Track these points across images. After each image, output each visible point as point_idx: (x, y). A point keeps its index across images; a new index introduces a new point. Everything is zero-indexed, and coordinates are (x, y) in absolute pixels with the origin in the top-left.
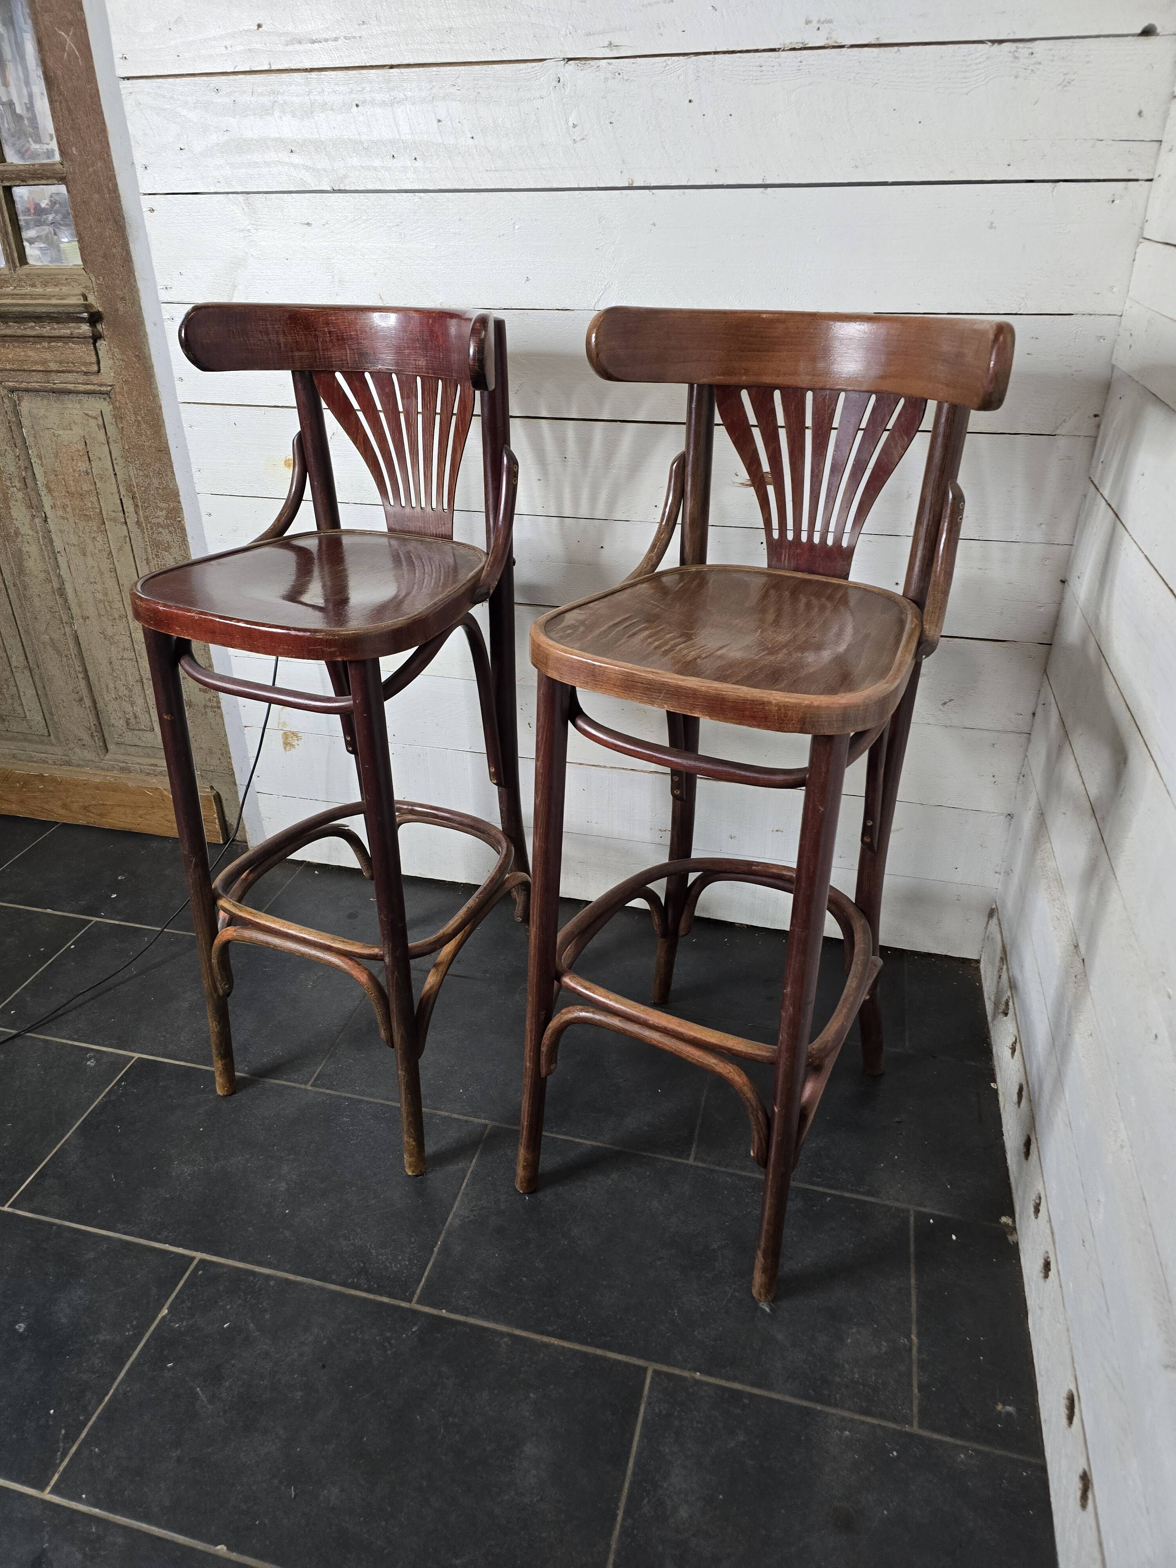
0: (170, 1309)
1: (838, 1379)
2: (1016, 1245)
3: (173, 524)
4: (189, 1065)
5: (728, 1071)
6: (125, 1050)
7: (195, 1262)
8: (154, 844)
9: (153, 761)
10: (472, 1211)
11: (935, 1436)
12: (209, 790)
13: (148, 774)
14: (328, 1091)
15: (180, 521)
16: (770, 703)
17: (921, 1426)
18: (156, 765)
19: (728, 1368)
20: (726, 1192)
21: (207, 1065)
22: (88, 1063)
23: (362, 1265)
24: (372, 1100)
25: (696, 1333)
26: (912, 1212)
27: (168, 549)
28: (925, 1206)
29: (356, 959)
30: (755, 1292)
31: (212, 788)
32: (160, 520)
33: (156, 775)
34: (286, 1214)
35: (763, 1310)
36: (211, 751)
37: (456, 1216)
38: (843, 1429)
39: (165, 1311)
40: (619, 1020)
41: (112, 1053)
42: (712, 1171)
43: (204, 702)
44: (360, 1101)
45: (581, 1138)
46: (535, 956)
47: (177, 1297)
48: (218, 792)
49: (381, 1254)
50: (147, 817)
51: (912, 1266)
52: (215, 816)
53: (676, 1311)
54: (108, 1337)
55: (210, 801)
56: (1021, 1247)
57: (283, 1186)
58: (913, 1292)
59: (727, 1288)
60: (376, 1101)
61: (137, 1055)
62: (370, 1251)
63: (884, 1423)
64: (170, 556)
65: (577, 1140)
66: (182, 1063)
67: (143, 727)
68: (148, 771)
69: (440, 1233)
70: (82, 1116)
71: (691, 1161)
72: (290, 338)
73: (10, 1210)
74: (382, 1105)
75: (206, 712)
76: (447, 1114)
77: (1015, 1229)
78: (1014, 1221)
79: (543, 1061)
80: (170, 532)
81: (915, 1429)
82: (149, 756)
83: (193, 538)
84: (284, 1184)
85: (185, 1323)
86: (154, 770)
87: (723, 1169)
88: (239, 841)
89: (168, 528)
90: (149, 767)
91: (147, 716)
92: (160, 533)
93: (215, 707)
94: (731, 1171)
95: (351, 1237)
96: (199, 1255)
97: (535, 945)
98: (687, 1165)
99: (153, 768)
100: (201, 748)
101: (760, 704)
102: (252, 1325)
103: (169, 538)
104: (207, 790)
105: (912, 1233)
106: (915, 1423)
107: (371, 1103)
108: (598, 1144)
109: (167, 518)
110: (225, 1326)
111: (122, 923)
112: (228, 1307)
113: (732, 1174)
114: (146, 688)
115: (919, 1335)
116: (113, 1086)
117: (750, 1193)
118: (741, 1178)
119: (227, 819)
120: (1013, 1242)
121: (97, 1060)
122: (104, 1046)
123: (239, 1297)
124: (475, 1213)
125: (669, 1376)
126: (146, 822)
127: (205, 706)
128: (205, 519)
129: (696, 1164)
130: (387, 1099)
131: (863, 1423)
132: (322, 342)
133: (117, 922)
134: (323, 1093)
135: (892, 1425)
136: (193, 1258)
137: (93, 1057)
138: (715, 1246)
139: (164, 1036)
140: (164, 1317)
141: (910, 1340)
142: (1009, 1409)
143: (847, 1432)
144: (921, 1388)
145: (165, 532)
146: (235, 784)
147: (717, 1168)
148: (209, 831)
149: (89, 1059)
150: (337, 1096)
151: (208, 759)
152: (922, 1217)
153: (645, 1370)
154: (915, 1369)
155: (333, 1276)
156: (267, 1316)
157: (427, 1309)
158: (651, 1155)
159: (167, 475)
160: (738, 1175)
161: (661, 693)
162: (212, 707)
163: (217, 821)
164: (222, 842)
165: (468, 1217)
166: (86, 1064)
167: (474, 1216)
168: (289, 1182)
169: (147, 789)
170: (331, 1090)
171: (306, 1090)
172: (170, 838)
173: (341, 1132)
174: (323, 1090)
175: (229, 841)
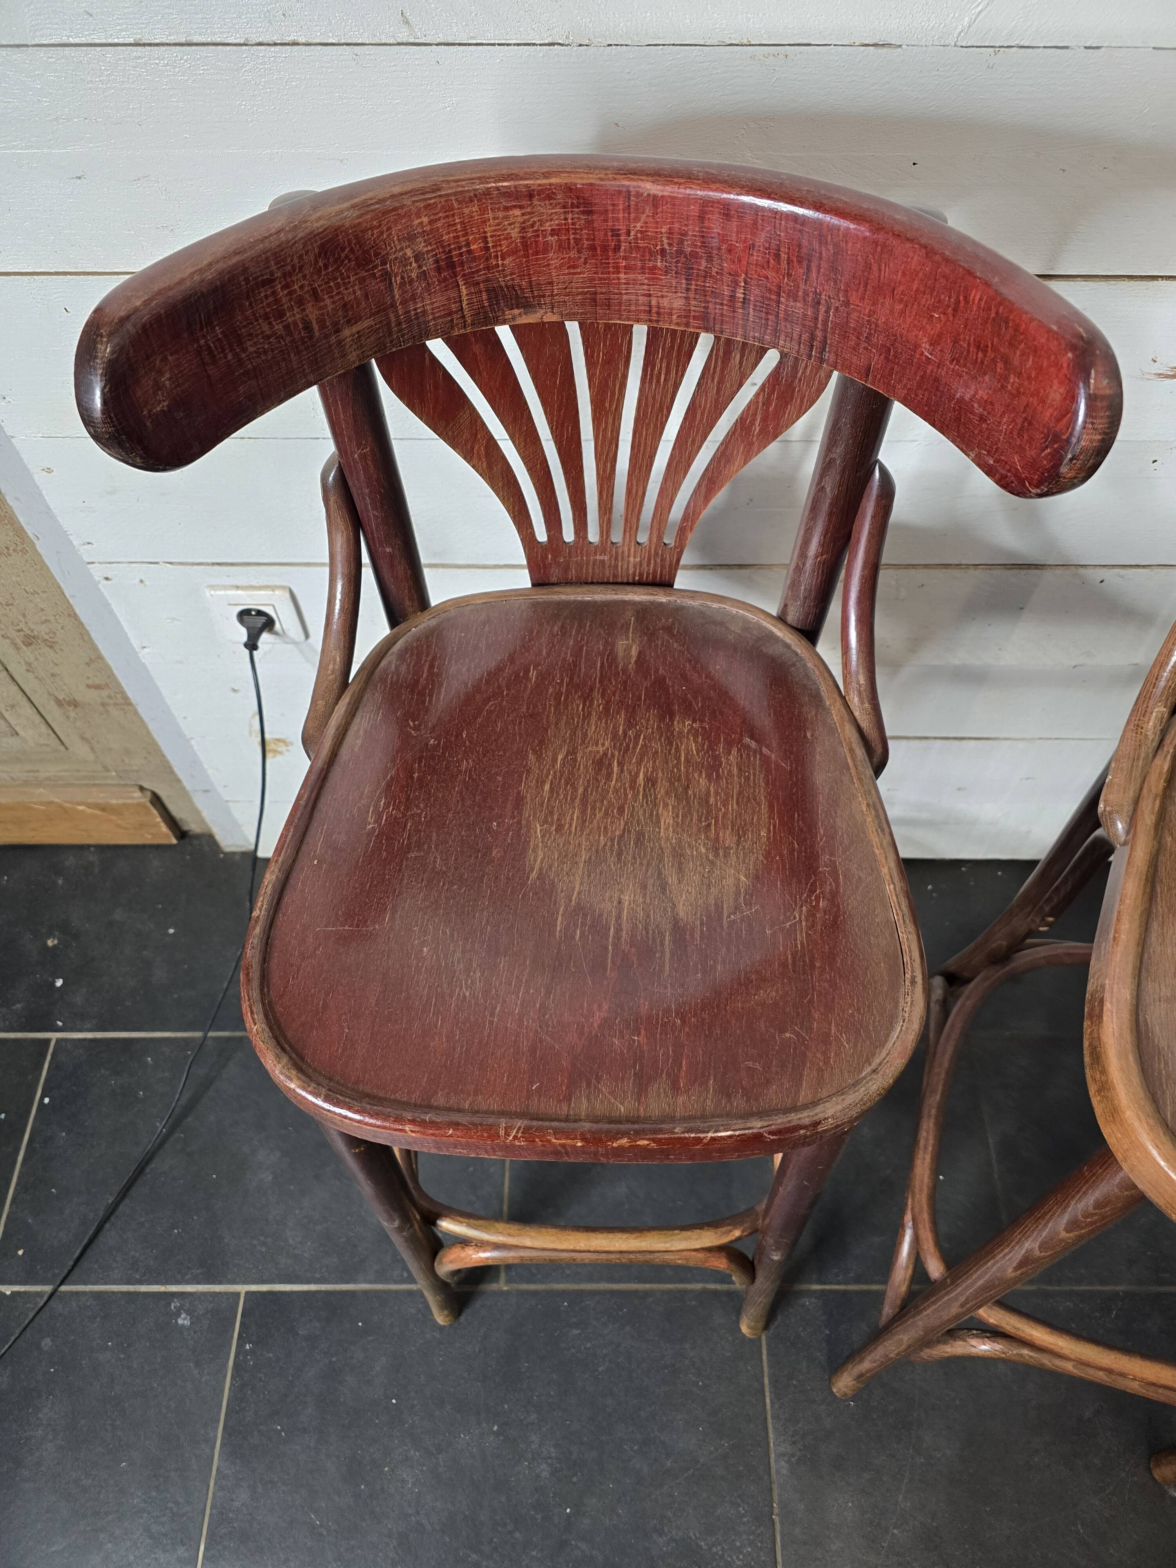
4: (323, 1288)
6: (220, 1283)
10: (794, 1442)
12: (137, 790)
14: (533, 1287)
18: (37, 771)
22: (180, 1321)
31: (142, 789)
34: (569, 1516)
36: (128, 751)
37: (780, 1456)
41: (203, 1294)
43: (99, 700)
44: (581, 1293)
48: (152, 792)
50: (46, 829)
52: (158, 821)
55: (145, 807)
57: (544, 1470)
61: (242, 1289)
62: (697, 1543)
66: (313, 1287)
69: (770, 1491)
72: (328, 302)
74: (612, 1293)
75: (107, 711)
76: (699, 1286)
84: (544, 1466)
88: (198, 834)
95: (666, 1529)
99: (32, 775)
100: (110, 749)
104: (135, 795)
111: (99, 1035)
116: (236, 1356)
119: (173, 815)
121: (189, 1312)
124: (799, 1445)
127: (103, 705)
128: (40, 477)
132: (403, 284)
133: (89, 1035)
134: (526, 1291)
137: (182, 1306)
139: (264, 1244)
148: (153, 834)
149: (178, 1314)
150: (547, 1292)
151: (127, 761)
163: (162, 822)
164: (174, 839)
165: (794, 1456)
166: (176, 1322)
167: (800, 1450)
168: (549, 1461)
169: (35, 803)
170: (534, 1282)
171: (502, 1293)
172: (89, 846)
173: (579, 1355)
174: (525, 1287)
175: (182, 834)
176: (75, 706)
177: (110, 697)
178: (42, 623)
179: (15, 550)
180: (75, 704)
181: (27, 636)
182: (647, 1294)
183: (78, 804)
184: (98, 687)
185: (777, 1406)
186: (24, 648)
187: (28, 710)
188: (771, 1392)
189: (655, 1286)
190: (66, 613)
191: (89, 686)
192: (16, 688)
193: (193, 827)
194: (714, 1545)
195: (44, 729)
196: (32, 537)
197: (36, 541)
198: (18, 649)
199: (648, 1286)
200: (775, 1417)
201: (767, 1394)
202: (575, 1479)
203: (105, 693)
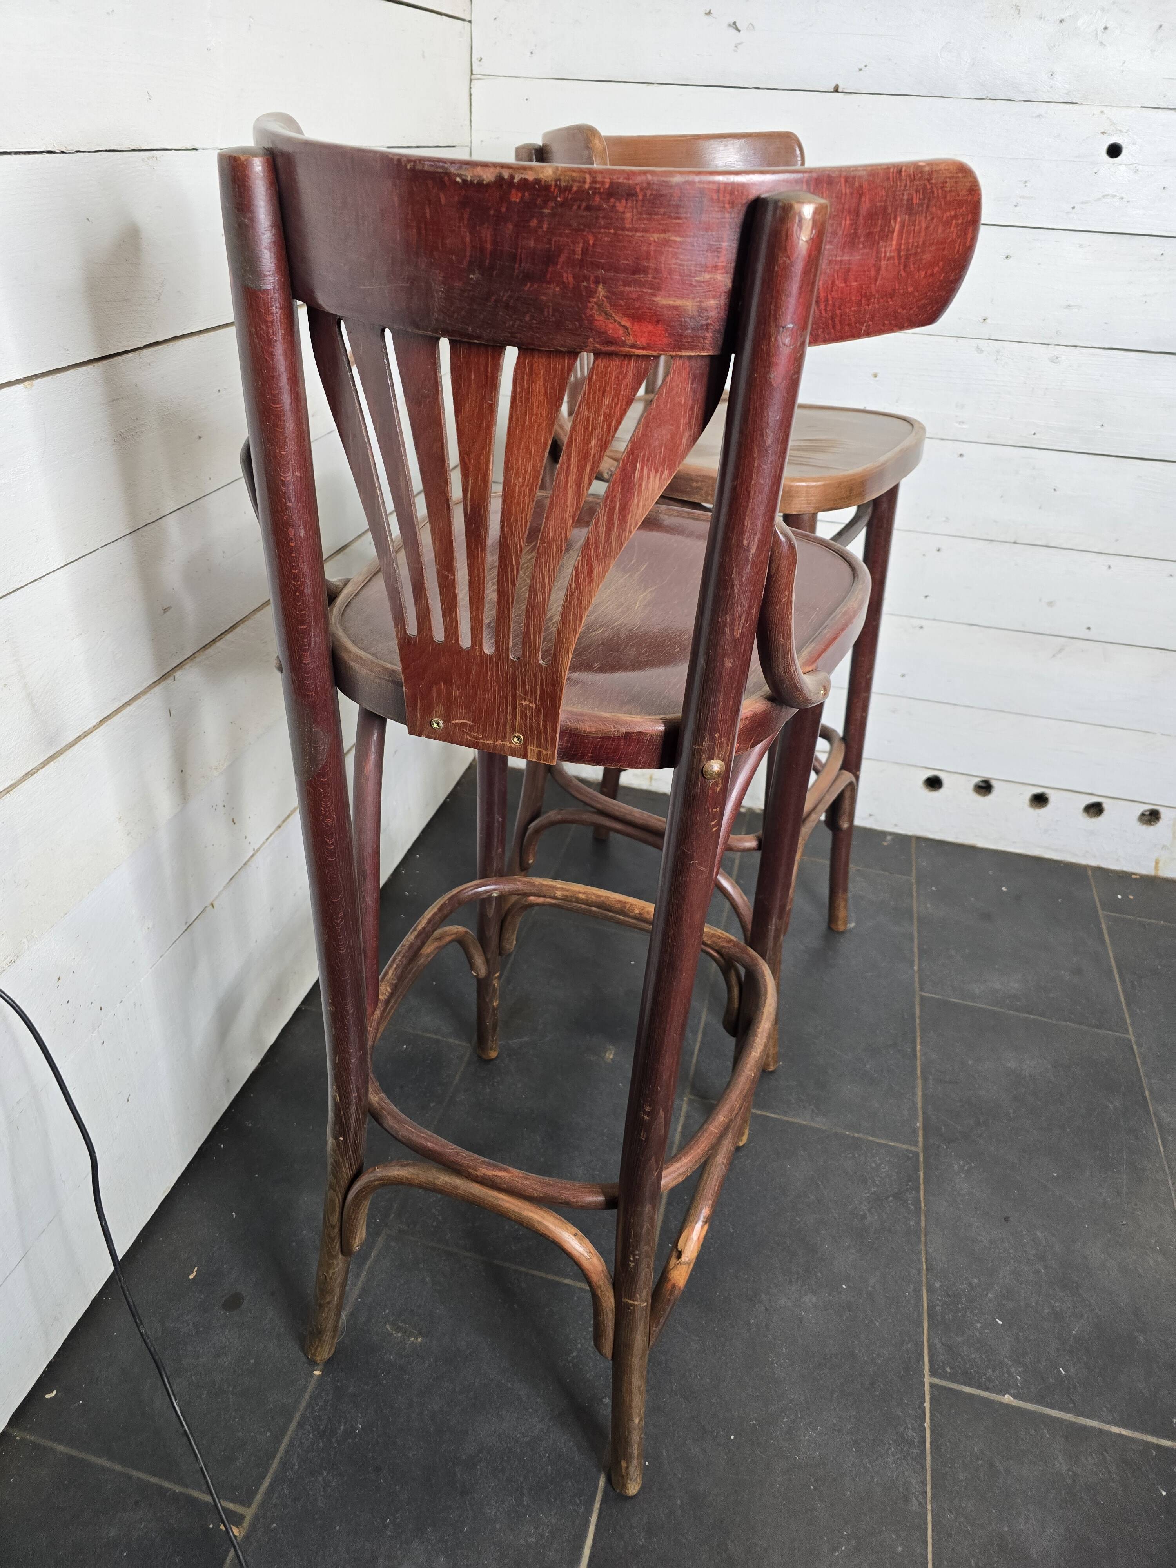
0: (1003, 1392)
7: (937, 1381)
10: (804, 1107)
19: (903, 952)
23: (891, 1198)
34: (848, 1287)
37: (813, 1120)
38: (927, 907)
39: (1007, 1399)
47: (987, 1389)
54: (1061, 1458)
57: (809, 1299)
62: (872, 1194)
63: (915, 890)
81: (913, 879)
84: (806, 1299)
85: (1013, 1369)
95: (861, 1213)
96: (927, 1380)
102: (990, 1295)
106: (908, 877)
110: (1001, 1323)
112: (979, 1325)
123: (964, 1316)
125: (921, 984)
131: (918, 898)
135: (915, 887)
136: (932, 1385)
140: (1015, 1397)
153: (921, 995)
155: (911, 1223)
156: (975, 1281)
157: (921, 1139)
165: (813, 1111)
167: (810, 1105)
168: (803, 1292)
173: (716, 1245)
185: (777, 1111)
188: (767, 1112)
194: (874, 1182)
200: (785, 1114)
201: (768, 1114)
202: (819, 1275)
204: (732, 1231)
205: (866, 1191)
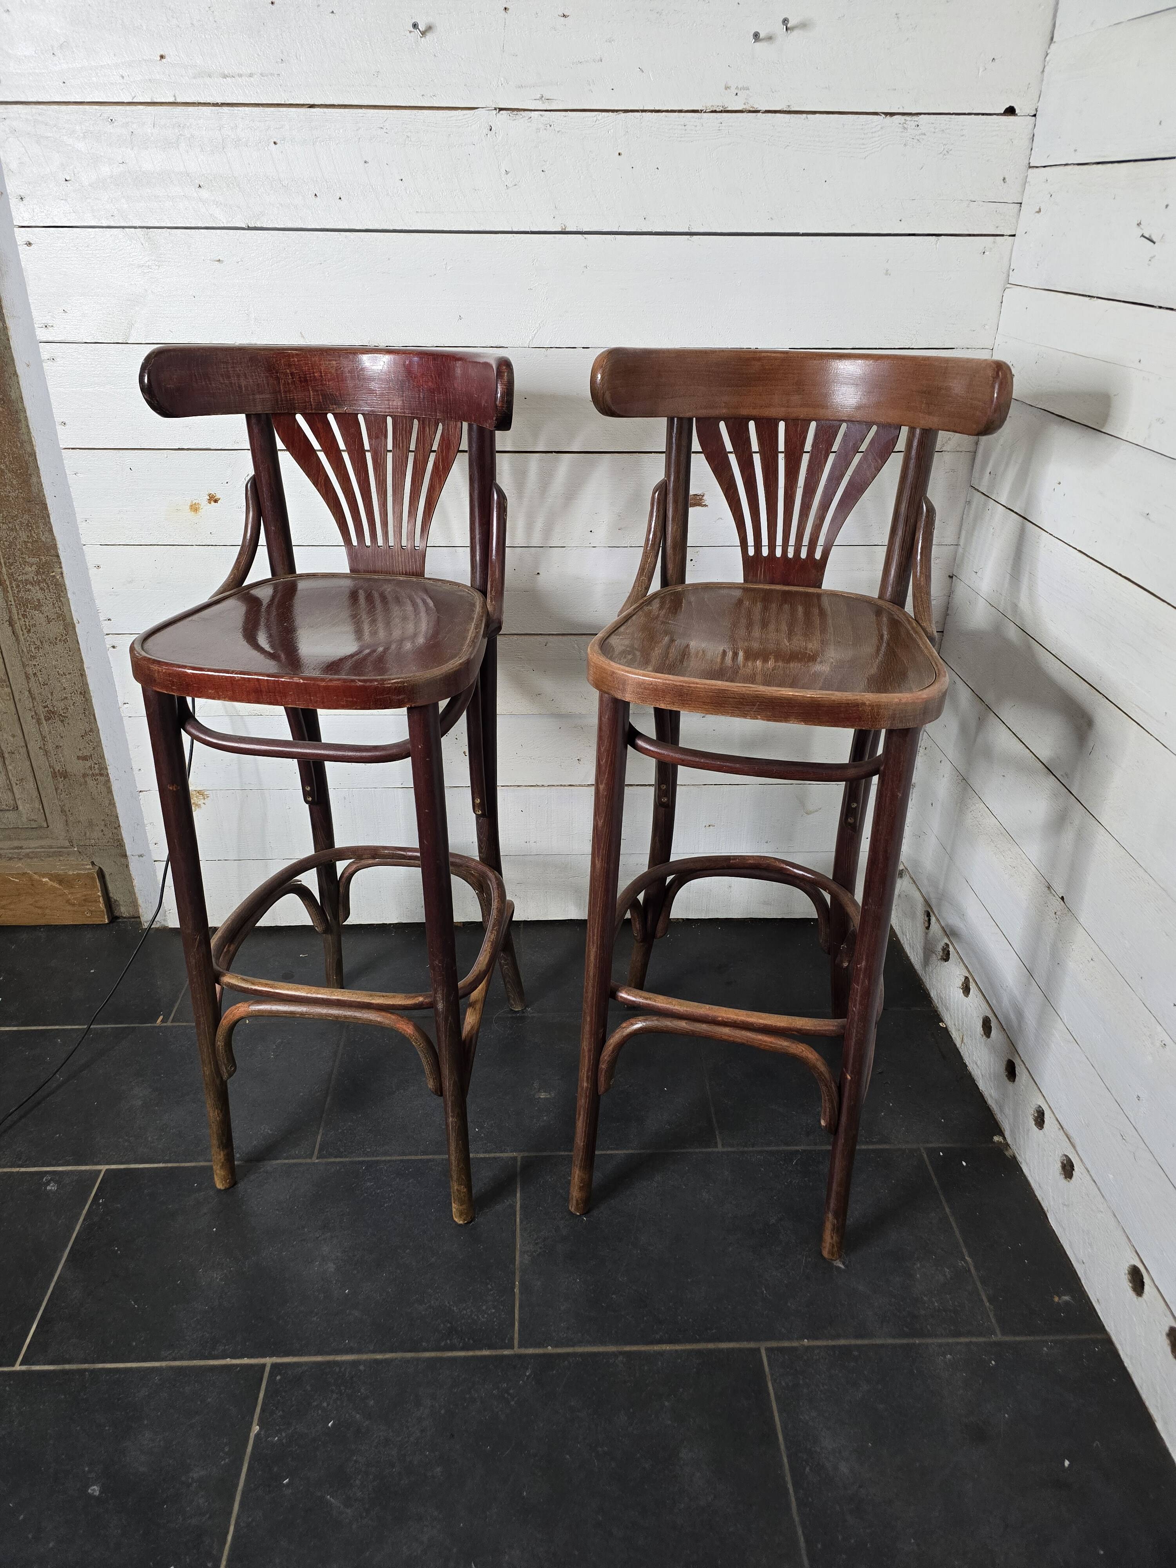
0: (261, 1423)
1: (923, 1312)
2: (1014, 1157)
3: (45, 580)
4: (170, 1165)
5: (801, 1050)
6: (86, 1164)
7: (268, 1369)
8: (24, 936)
9: (16, 843)
10: (537, 1244)
11: (1018, 1339)
12: (91, 867)
13: (11, 859)
14: (338, 1160)
15: (54, 576)
16: (864, 704)
17: (1004, 1333)
18: (21, 848)
19: (829, 1328)
20: (763, 1169)
21: (191, 1161)
22: (49, 1188)
23: (449, 1325)
24: (389, 1158)
25: (789, 1304)
26: (923, 1151)
27: (38, 607)
28: (931, 1142)
29: (397, 1012)
30: (825, 1253)
31: (93, 863)
32: (29, 577)
33: (21, 859)
34: (348, 1295)
35: (838, 1268)
36: (91, 824)
37: (523, 1253)
38: (944, 1354)
39: (256, 1429)
40: (686, 1023)
41: (71, 1171)
42: (743, 1153)
43: (83, 771)
44: (377, 1162)
45: (611, 1149)
46: (594, 976)
47: (263, 1410)
48: (100, 868)
49: (464, 1309)
50: (12, 907)
51: (942, 1197)
52: (99, 894)
53: (764, 1289)
54: (203, 1473)
55: (93, 878)
56: (1019, 1158)
57: (331, 1267)
58: (952, 1219)
59: (799, 1257)
60: (394, 1158)
61: (104, 1168)
62: (450, 1309)
63: (974, 1339)
64: (40, 615)
65: (609, 1152)
66: (161, 1165)
67: (4, 807)
68: (10, 856)
69: (514, 1273)
70: (67, 1246)
71: (720, 1149)
73: (24, 1368)
74: (402, 1161)
75: (86, 782)
77: (1008, 1145)
78: (1004, 1138)
79: (602, 1079)
80: (42, 589)
81: (998, 1337)
82: (10, 839)
83: (74, 593)
84: (331, 1264)
85: (284, 1434)
86: (19, 854)
87: (751, 1149)
88: (125, 918)
89: (39, 585)
90: (11, 851)
91: (10, 794)
92: (29, 590)
93: (97, 775)
94: (759, 1149)
95: (425, 1300)
96: (268, 1361)
97: (595, 965)
98: (718, 1152)
99: (16, 851)
100: (79, 822)
101: (854, 706)
102: (358, 1416)
103: (40, 595)
104: (88, 867)
105: (930, 1168)
106: (998, 1332)
107: (389, 1161)
108: (631, 1151)
109: (37, 573)
110: (330, 1425)
112: (325, 1404)
113: (761, 1152)
114: (7, 764)
115: (970, 1256)
116: (91, 1206)
117: (784, 1165)
118: (771, 1153)
119: (111, 895)
120: (1010, 1156)
121: (57, 1183)
122: (59, 1165)
123: (332, 1392)
124: (540, 1245)
125: (781, 1350)
126: (10, 913)
127: (85, 775)
128: (92, 572)
129: (725, 1150)
130: (404, 1154)
131: (958, 1343)
133: (15, 1029)
134: (334, 1162)
135: (981, 1339)
136: (264, 1366)
137: (51, 1180)
138: (773, 1221)
139: (127, 1141)
140: (257, 1436)
141: (966, 1262)
142: (1066, 1298)
143: (949, 1356)
144: (990, 1300)
145: (35, 589)
146: (126, 856)
147: (746, 1149)
148: (91, 912)
149: (48, 1183)
150: (350, 1162)
151: (88, 834)
152: (932, 1152)
153: (758, 1350)
154: (979, 1284)
155: (424, 1344)
156: (372, 1403)
157: (531, 1351)
158: (682, 1151)
159: (38, 527)
160: (767, 1152)
161: (754, 705)
162: (93, 775)
163: (101, 899)
164: (107, 921)
165: (535, 1251)
166: (46, 1189)
167: (541, 1248)
168: (336, 1261)
169: (12, 875)
170: (341, 1157)
171: (314, 1163)
172: (40, 926)
173: (370, 1197)
174: (333, 1160)
175: (114, 919)
176: (65, 778)
177: (90, 768)
178: (62, 700)
179: (60, 640)
180: (65, 775)
181: (50, 712)
182: (429, 1161)
183: (44, 876)
184: (85, 758)
185: (524, 1222)
186: (44, 722)
187: (31, 785)
189: (436, 1157)
190: (79, 691)
191: (78, 758)
192: (29, 763)
193: (124, 911)
195: (37, 805)
196: (75, 621)
197: (77, 625)
198: (39, 722)
199: (431, 1157)
200: (523, 1229)
201: (518, 1216)
202: (355, 1272)
203: (88, 763)
204: (386, 1205)
205: (451, 1303)
